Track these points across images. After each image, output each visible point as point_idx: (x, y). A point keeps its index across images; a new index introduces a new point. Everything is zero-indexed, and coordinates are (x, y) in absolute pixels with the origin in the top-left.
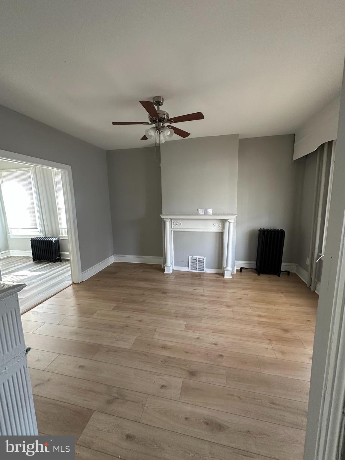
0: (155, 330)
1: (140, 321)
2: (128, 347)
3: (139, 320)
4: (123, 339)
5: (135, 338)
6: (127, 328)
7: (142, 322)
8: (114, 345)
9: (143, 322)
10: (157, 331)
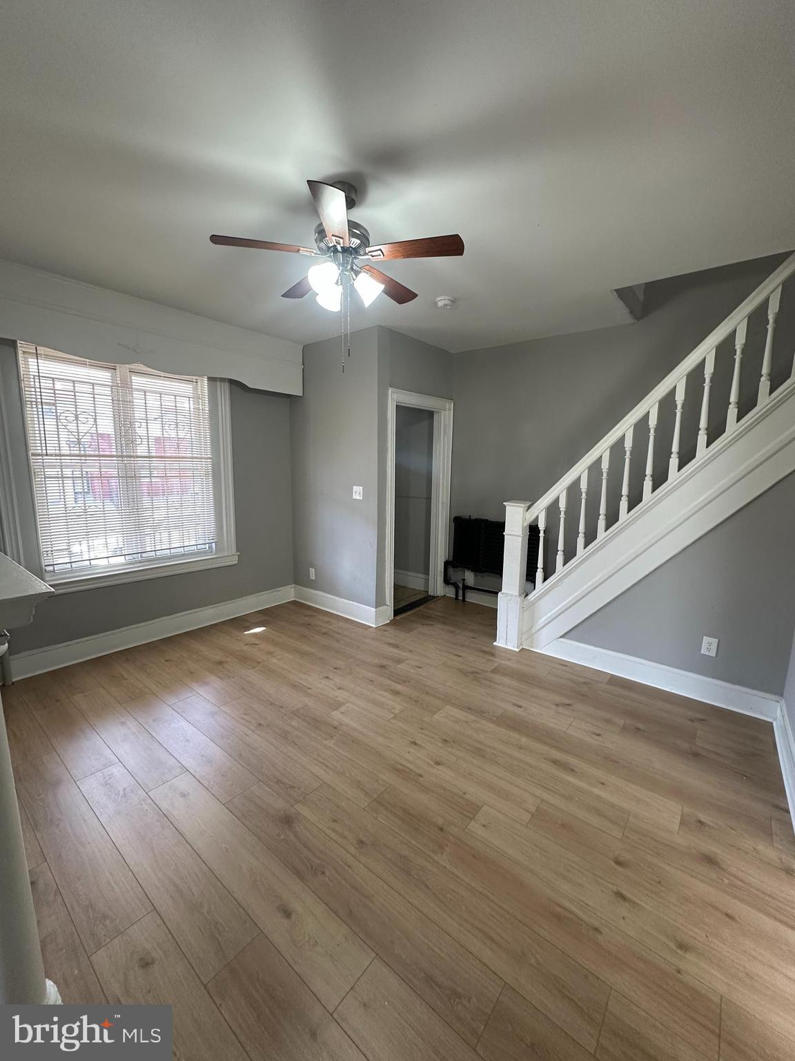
0: (395, 717)
1: (415, 743)
2: (449, 707)
3: (416, 747)
4: (456, 722)
5: (436, 716)
6: (447, 739)
7: (412, 740)
8: (473, 718)
9: (410, 739)
10: (393, 715)
